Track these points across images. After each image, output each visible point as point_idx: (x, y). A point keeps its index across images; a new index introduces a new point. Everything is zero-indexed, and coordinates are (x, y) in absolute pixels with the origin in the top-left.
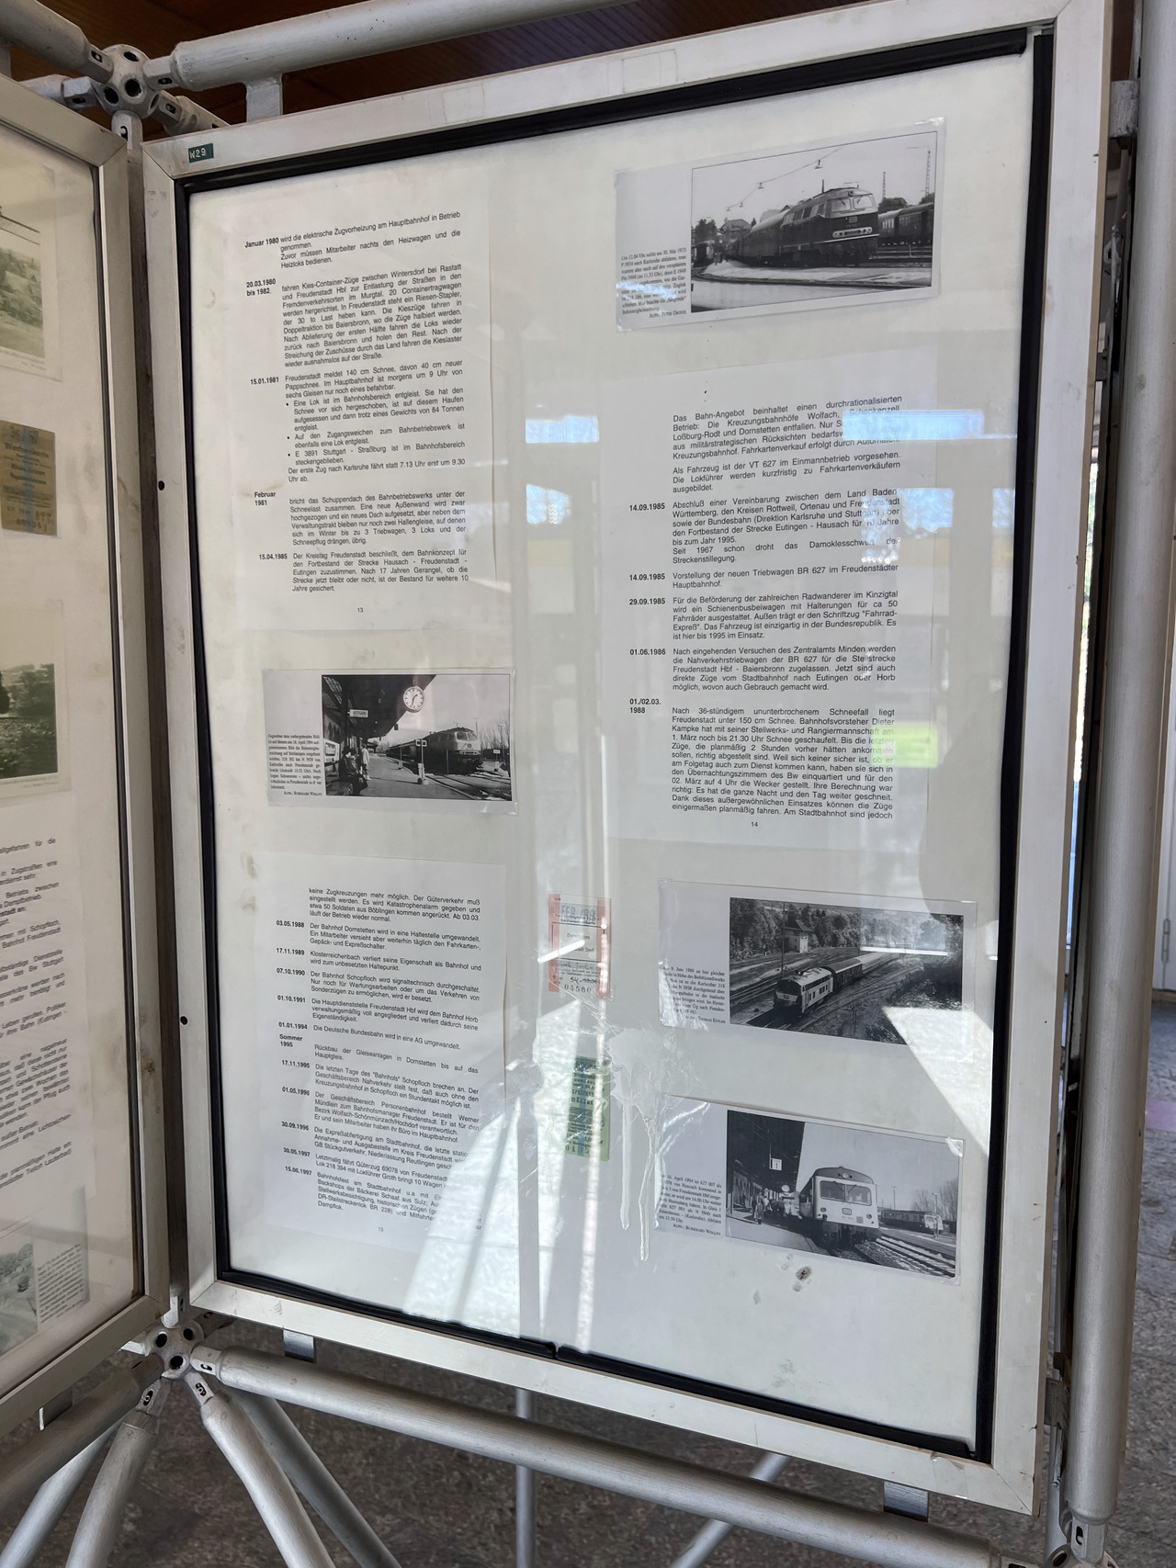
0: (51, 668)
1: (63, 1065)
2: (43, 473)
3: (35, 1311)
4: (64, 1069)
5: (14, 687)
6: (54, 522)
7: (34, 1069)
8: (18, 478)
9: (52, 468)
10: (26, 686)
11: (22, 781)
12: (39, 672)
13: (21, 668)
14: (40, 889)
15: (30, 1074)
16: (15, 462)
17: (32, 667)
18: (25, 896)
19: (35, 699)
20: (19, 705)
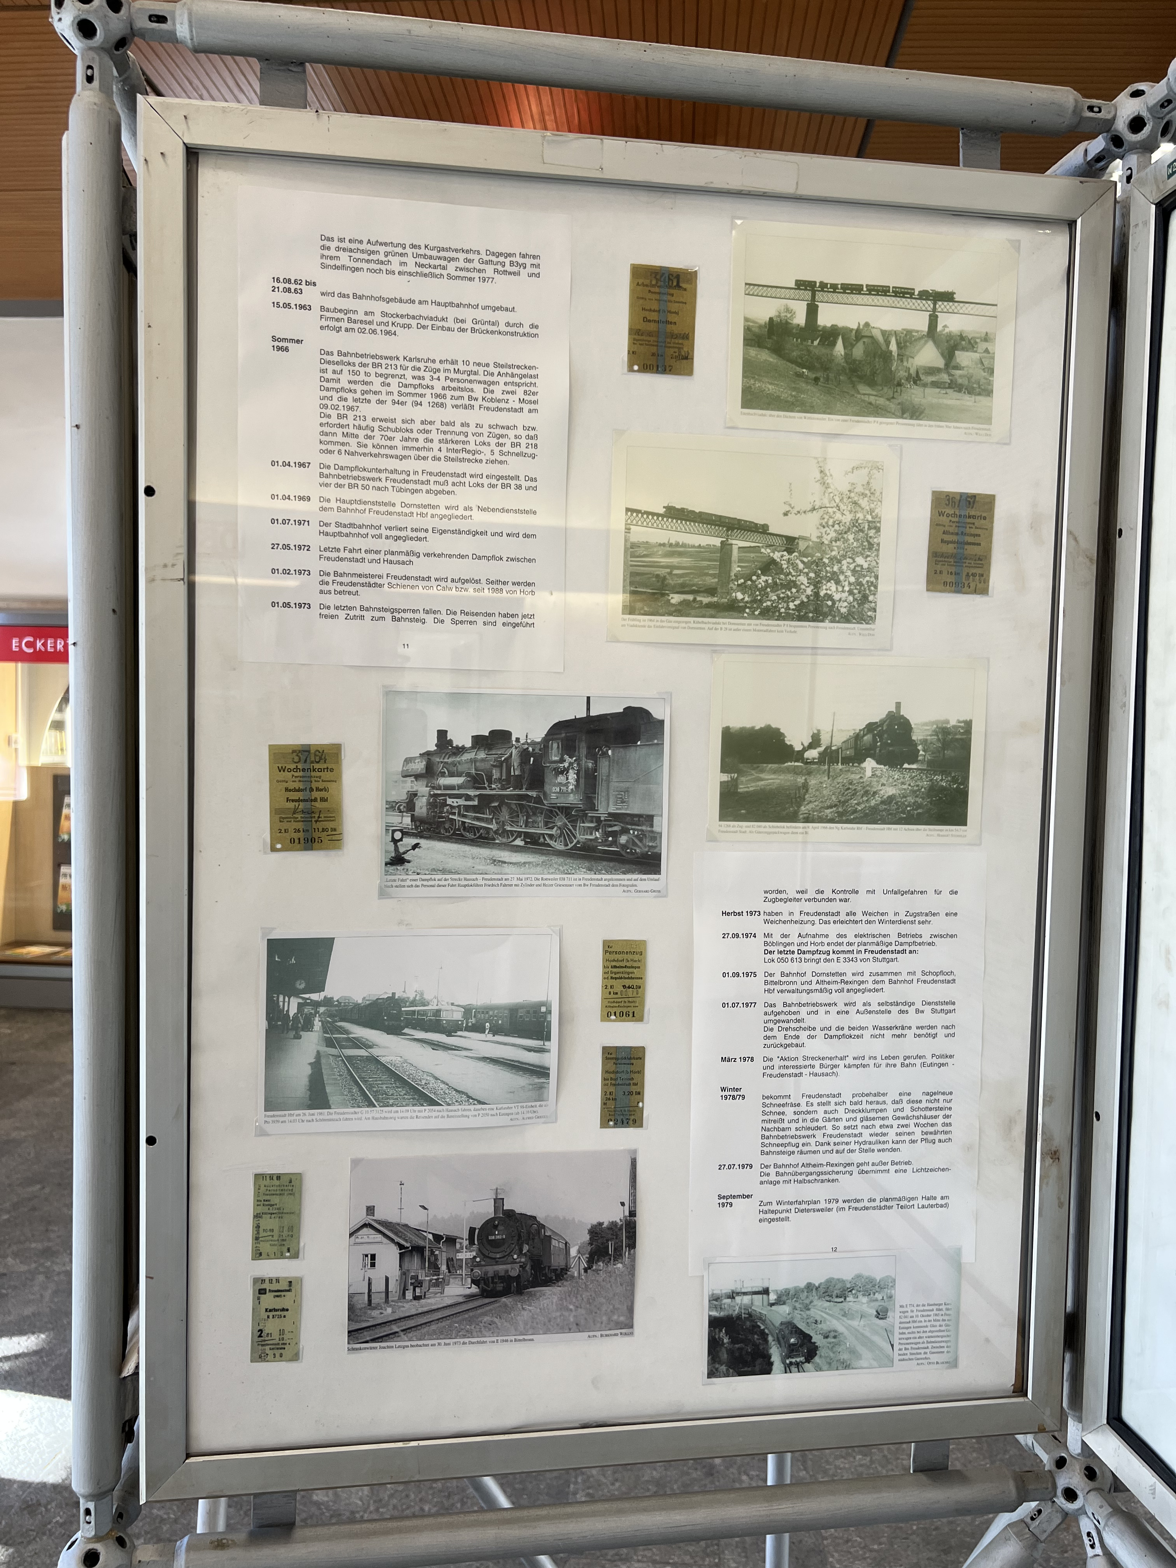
0: (968, 724)
1: (948, 1117)
2: (979, 535)
3: (892, 1346)
4: (947, 1121)
5: (926, 740)
6: (986, 581)
7: (913, 1109)
8: (948, 542)
9: (990, 531)
10: (939, 740)
11: (925, 830)
12: (954, 727)
13: (933, 723)
14: (935, 936)
15: (908, 1112)
16: (947, 529)
17: (948, 722)
18: (918, 940)
19: (948, 753)
20: (928, 757)
